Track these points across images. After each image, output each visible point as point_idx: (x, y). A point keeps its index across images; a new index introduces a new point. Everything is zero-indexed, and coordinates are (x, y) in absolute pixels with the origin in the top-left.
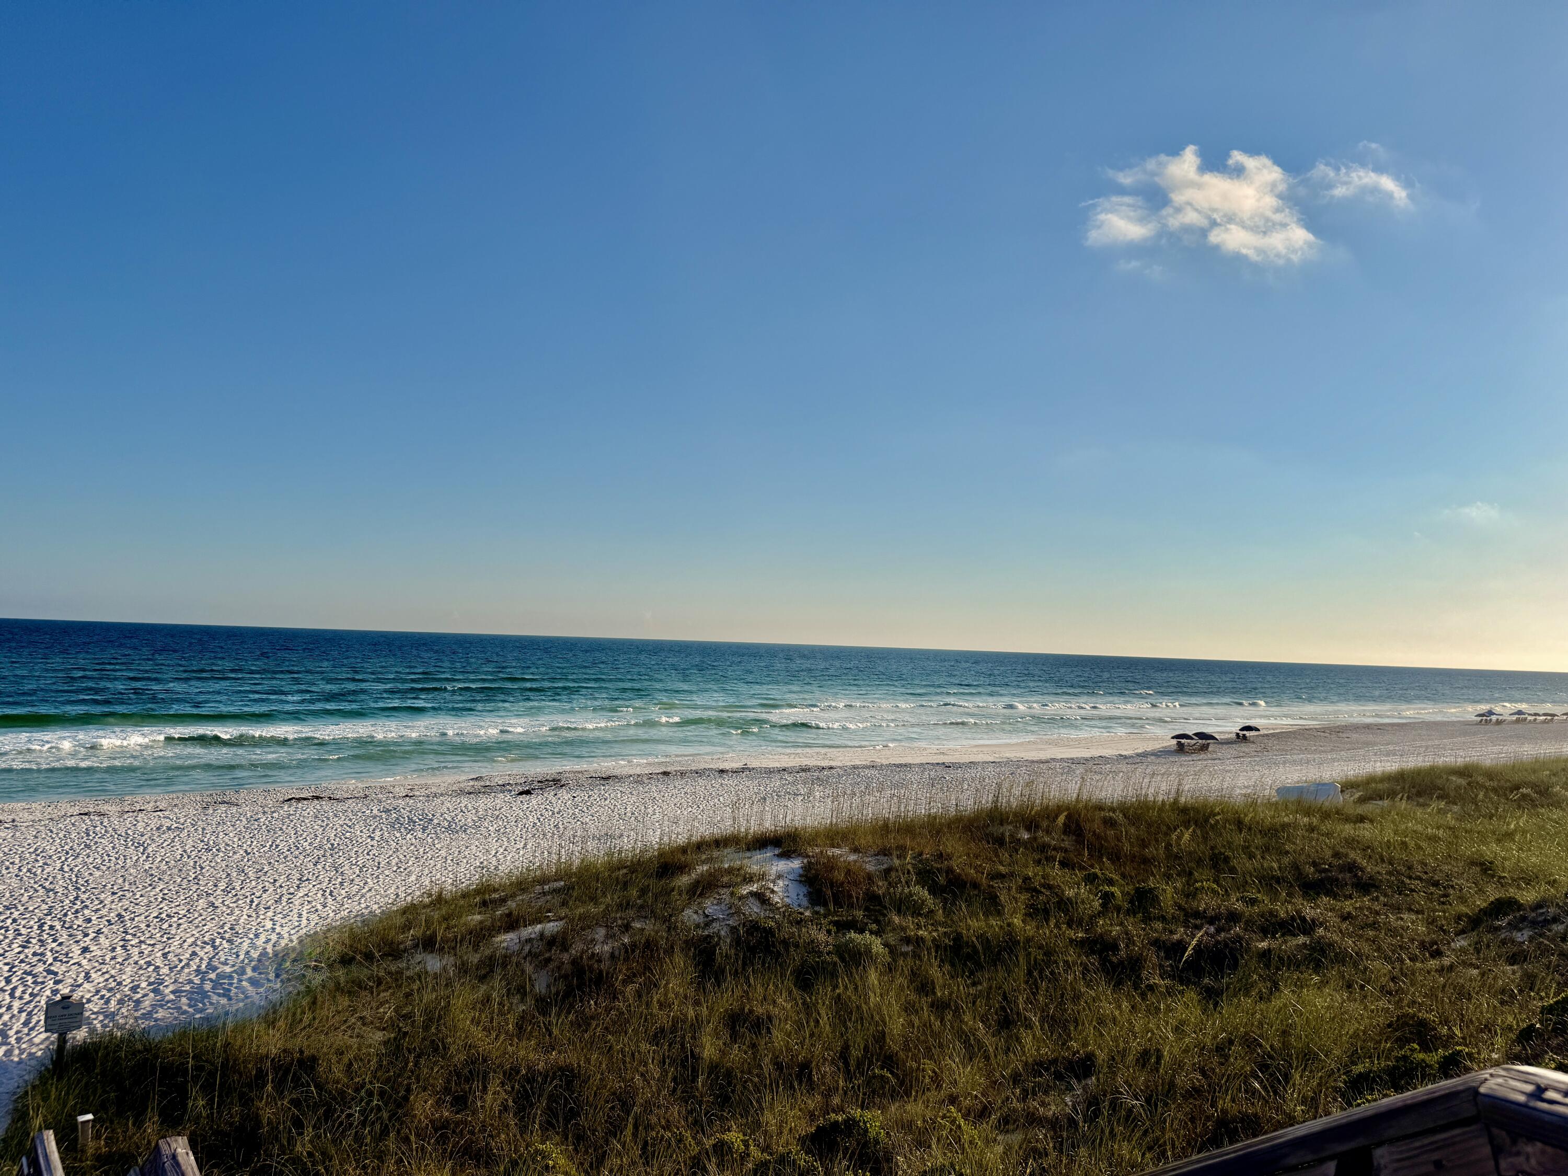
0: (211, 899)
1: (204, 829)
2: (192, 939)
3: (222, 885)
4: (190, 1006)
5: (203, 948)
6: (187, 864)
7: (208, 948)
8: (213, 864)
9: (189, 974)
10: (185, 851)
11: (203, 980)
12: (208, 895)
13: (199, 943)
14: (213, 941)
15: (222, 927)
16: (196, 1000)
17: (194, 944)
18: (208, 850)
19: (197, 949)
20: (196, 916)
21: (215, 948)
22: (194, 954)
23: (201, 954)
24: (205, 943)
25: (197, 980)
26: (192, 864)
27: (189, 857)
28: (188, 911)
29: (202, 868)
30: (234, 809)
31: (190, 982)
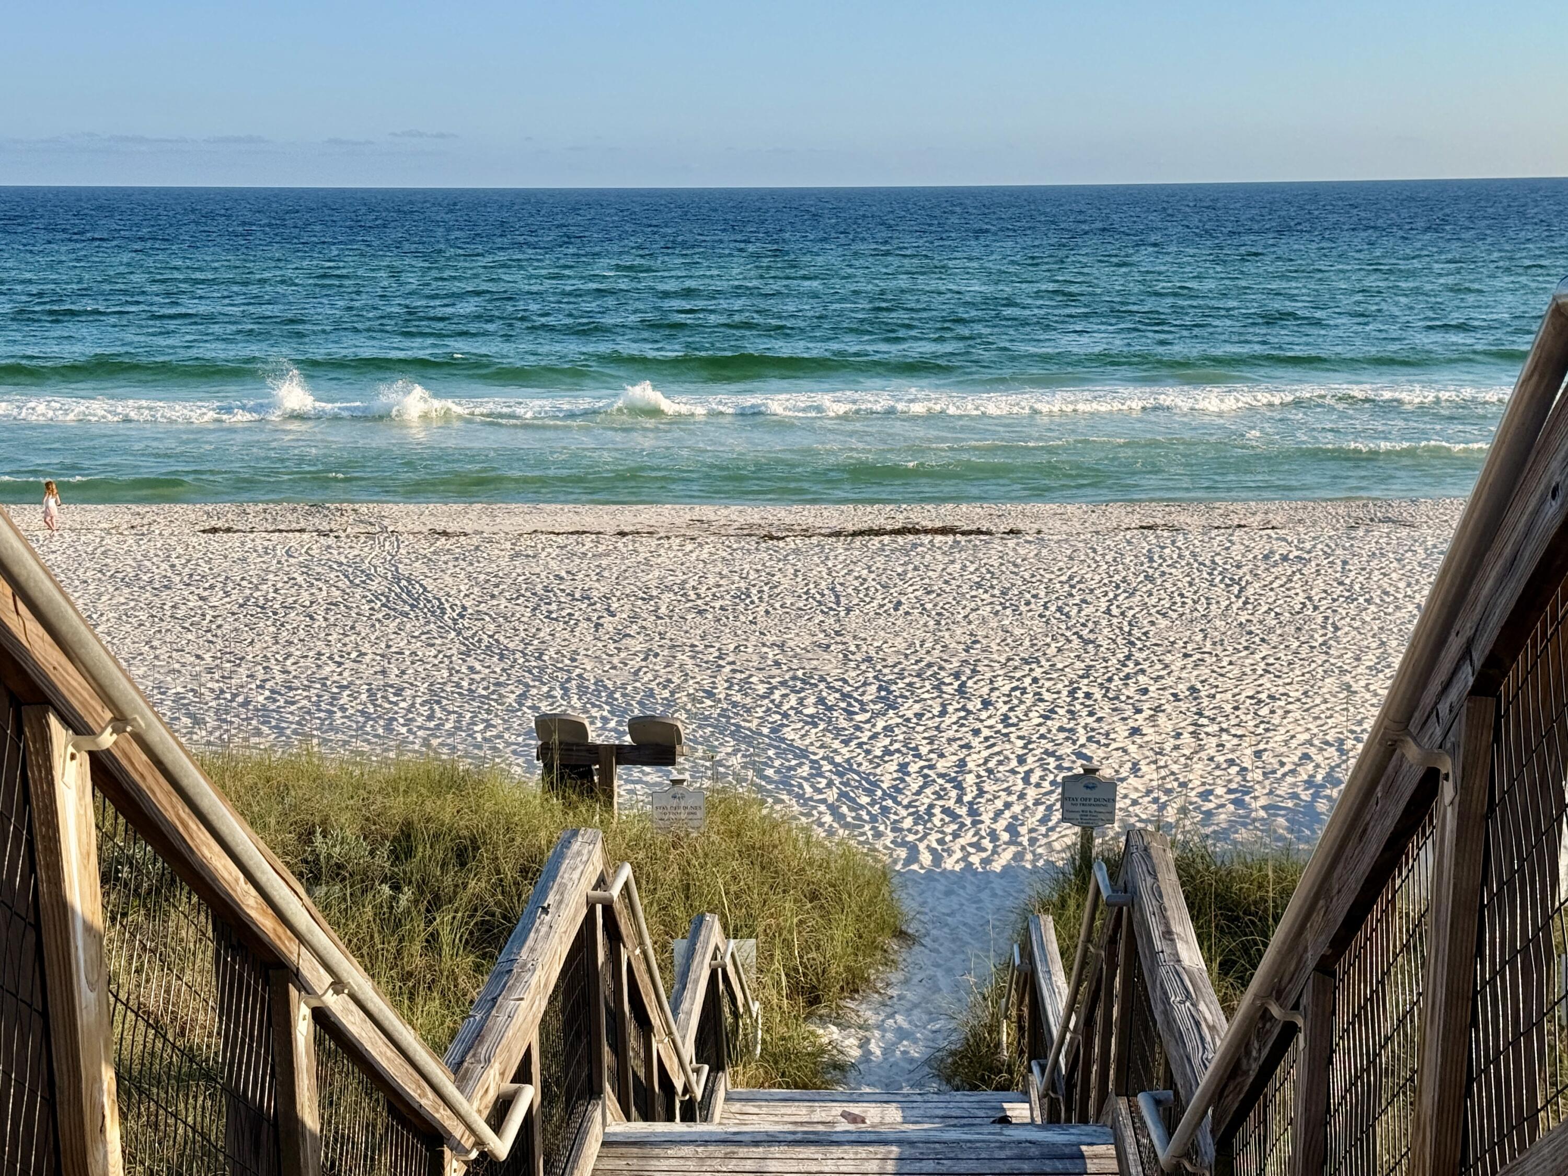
0: (1347, 678)
1: (1345, 563)
2: (1307, 736)
3: (1369, 659)
4: (1291, 831)
5: (1321, 750)
6: (1311, 619)
7: (1332, 751)
8: (1357, 624)
9: (1294, 785)
10: (1310, 598)
11: (1315, 796)
12: (1343, 672)
13: (1316, 742)
14: (1341, 742)
15: (1360, 723)
16: (1301, 824)
17: (1310, 742)
18: (1351, 599)
19: (1312, 751)
20: (1318, 701)
21: (1341, 751)
22: (1306, 756)
23: (1319, 759)
24: (1327, 743)
25: (1306, 796)
26: (1320, 620)
27: (1316, 608)
28: (1305, 693)
29: (1337, 629)
30: (1404, 532)
31: (1295, 796)
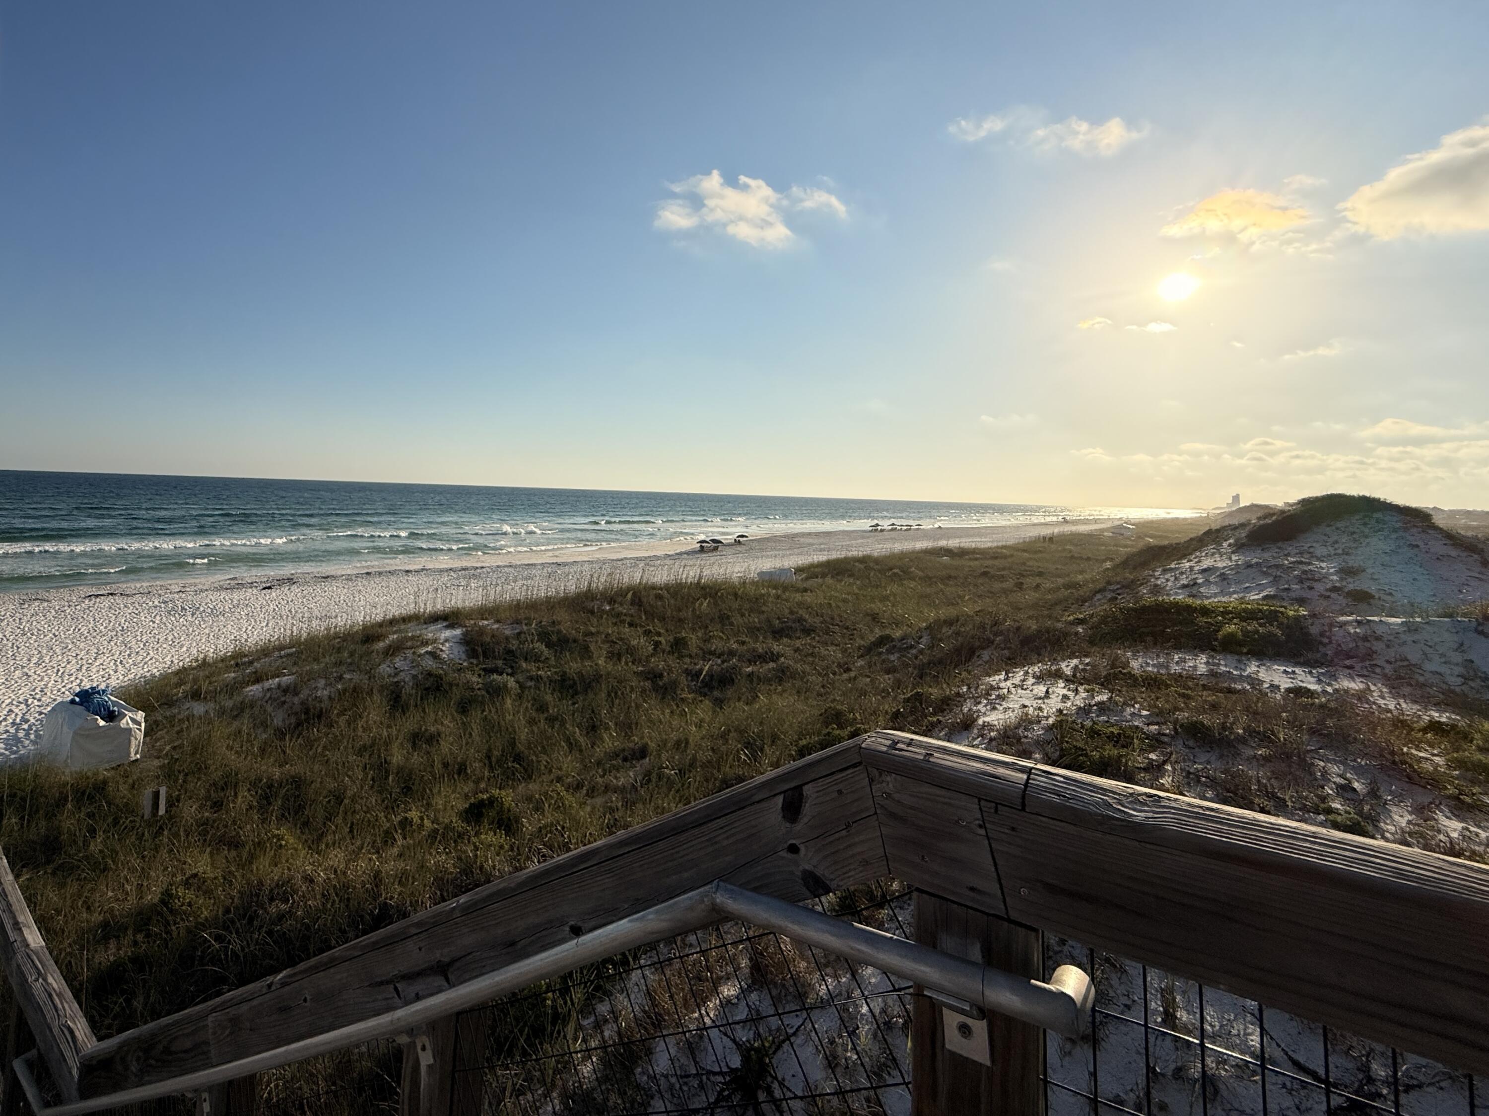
0: (25, 670)
1: (20, 619)
2: (10, 700)
3: (35, 660)
4: (6, 749)
5: (17, 706)
6: (6, 645)
7: (23, 706)
8: (27, 645)
9: (6, 726)
10: (5, 636)
11: (17, 730)
12: (23, 667)
13: (14, 703)
14: (27, 701)
15: (34, 690)
16: (12, 745)
17: (11, 703)
18: (24, 634)
19: (13, 708)
20: (13, 682)
21: (27, 706)
22: (11, 711)
23: (16, 711)
24: (20, 703)
25: (12, 730)
26: (10, 645)
27: (8, 640)
28: (7, 680)
29: (18, 648)
30: (46, 604)
31: (7, 731)
